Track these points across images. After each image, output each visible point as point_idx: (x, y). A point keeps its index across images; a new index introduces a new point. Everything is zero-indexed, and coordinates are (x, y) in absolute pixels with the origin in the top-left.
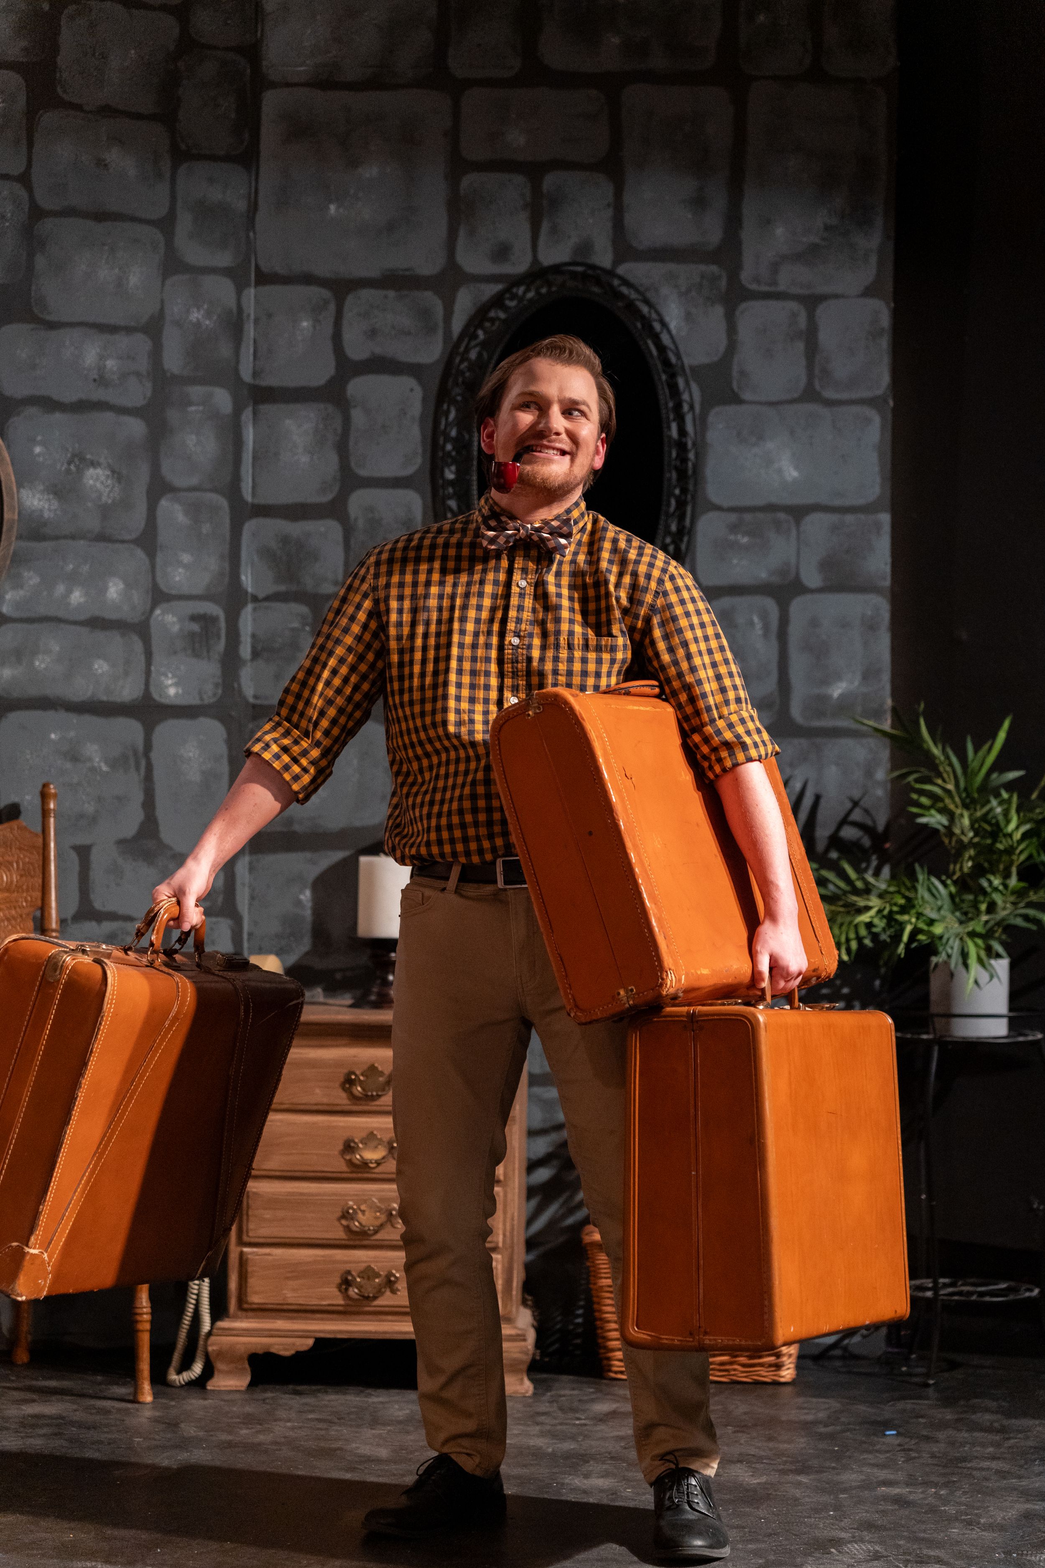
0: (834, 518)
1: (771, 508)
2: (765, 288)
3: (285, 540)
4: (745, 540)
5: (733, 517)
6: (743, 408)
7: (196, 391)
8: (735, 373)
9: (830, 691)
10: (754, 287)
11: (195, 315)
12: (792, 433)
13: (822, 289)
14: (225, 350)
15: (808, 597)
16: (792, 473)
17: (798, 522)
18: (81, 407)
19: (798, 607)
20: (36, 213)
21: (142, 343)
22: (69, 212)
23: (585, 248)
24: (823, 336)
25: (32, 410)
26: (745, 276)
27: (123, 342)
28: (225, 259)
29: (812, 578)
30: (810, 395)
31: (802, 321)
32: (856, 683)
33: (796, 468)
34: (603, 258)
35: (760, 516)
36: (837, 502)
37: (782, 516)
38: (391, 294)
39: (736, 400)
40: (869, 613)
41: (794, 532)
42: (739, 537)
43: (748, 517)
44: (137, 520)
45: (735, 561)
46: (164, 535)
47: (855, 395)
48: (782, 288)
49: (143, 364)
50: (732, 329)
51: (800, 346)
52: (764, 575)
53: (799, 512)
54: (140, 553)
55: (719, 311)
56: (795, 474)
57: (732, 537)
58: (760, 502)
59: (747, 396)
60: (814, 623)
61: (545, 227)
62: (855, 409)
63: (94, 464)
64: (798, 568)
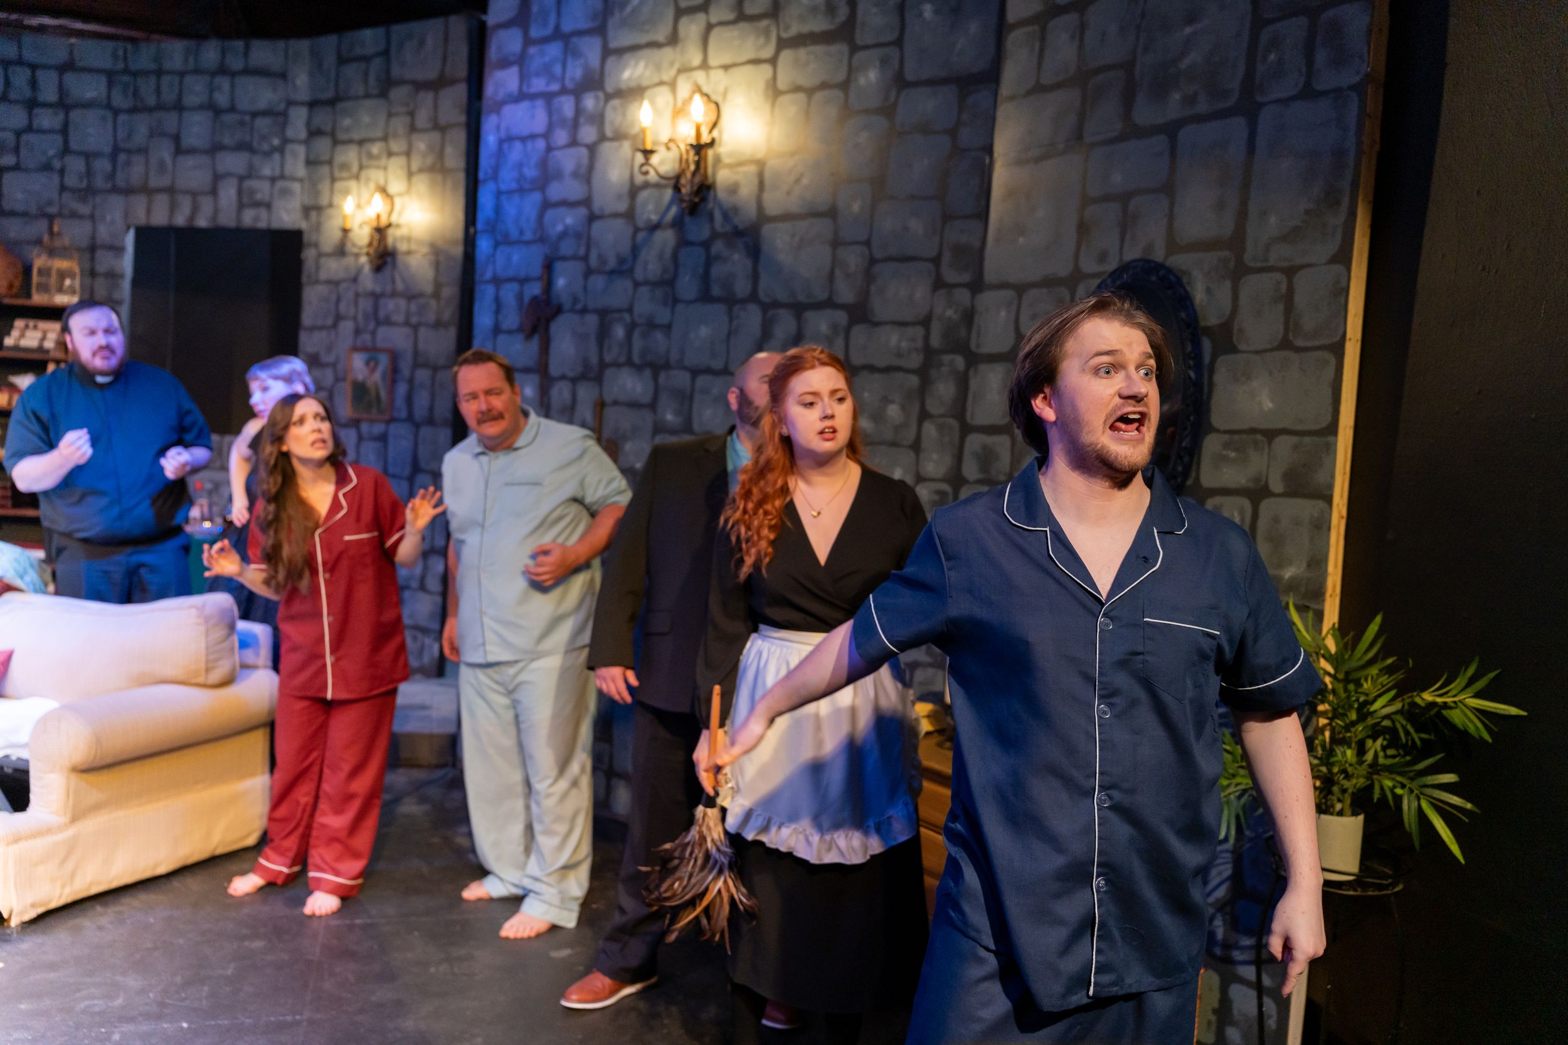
0: (1295, 439)
1: (1253, 431)
2: (1259, 265)
3: (985, 447)
4: (1233, 455)
5: (1226, 437)
6: (1239, 356)
7: (946, 358)
8: (1235, 331)
9: (1282, 573)
10: (1252, 264)
11: (949, 313)
12: (1271, 374)
13: (1299, 261)
14: (963, 332)
15: (1272, 500)
16: (1268, 405)
17: (1270, 443)
18: (888, 370)
19: (1267, 507)
20: (873, 261)
21: (919, 331)
22: (890, 259)
23: (1150, 247)
24: (1298, 298)
25: (865, 373)
26: (1247, 257)
27: (910, 331)
28: (966, 277)
29: (1277, 486)
30: (1285, 344)
31: (1284, 287)
32: (1302, 569)
33: (1272, 401)
34: (1159, 255)
35: (1244, 437)
36: (1299, 427)
37: (1259, 437)
38: (1045, 290)
39: (1234, 350)
40: (1316, 515)
41: (1267, 450)
42: (1229, 452)
43: (1236, 437)
44: (910, 435)
45: (1225, 470)
46: (925, 444)
47: (1317, 343)
48: (1271, 263)
49: (920, 343)
50: (1235, 297)
51: (1281, 307)
52: (1243, 482)
53: (1271, 435)
54: (912, 454)
55: (1228, 284)
56: (1271, 405)
57: (1224, 453)
58: (1245, 426)
59: (1242, 347)
60: (1276, 520)
61: (1128, 236)
62: (1319, 354)
63: (892, 402)
64: (1267, 477)
